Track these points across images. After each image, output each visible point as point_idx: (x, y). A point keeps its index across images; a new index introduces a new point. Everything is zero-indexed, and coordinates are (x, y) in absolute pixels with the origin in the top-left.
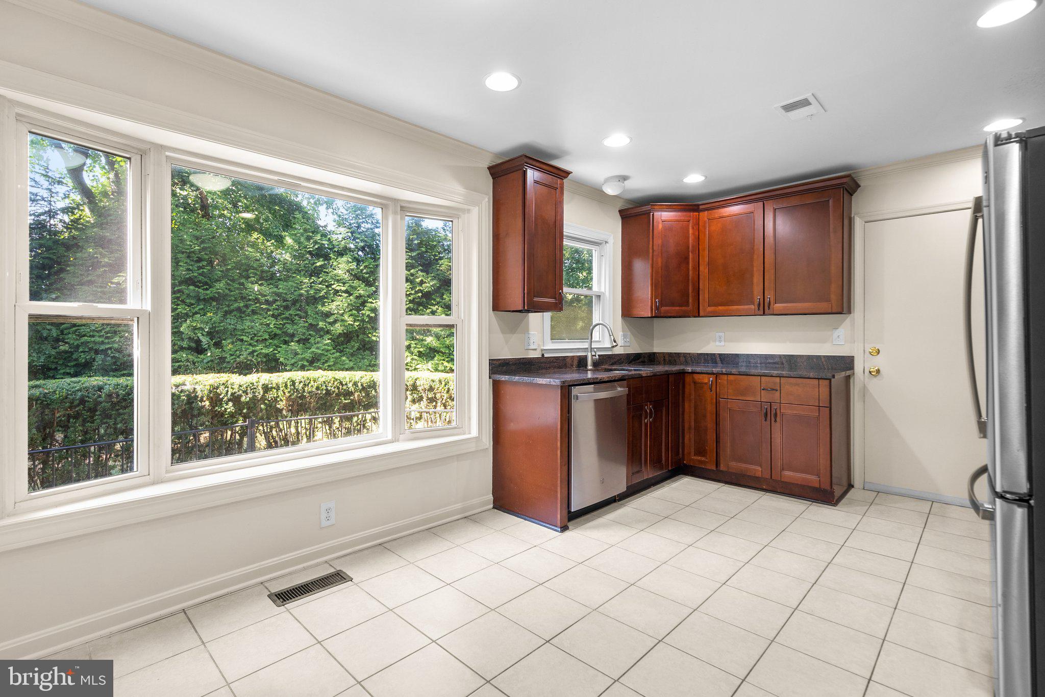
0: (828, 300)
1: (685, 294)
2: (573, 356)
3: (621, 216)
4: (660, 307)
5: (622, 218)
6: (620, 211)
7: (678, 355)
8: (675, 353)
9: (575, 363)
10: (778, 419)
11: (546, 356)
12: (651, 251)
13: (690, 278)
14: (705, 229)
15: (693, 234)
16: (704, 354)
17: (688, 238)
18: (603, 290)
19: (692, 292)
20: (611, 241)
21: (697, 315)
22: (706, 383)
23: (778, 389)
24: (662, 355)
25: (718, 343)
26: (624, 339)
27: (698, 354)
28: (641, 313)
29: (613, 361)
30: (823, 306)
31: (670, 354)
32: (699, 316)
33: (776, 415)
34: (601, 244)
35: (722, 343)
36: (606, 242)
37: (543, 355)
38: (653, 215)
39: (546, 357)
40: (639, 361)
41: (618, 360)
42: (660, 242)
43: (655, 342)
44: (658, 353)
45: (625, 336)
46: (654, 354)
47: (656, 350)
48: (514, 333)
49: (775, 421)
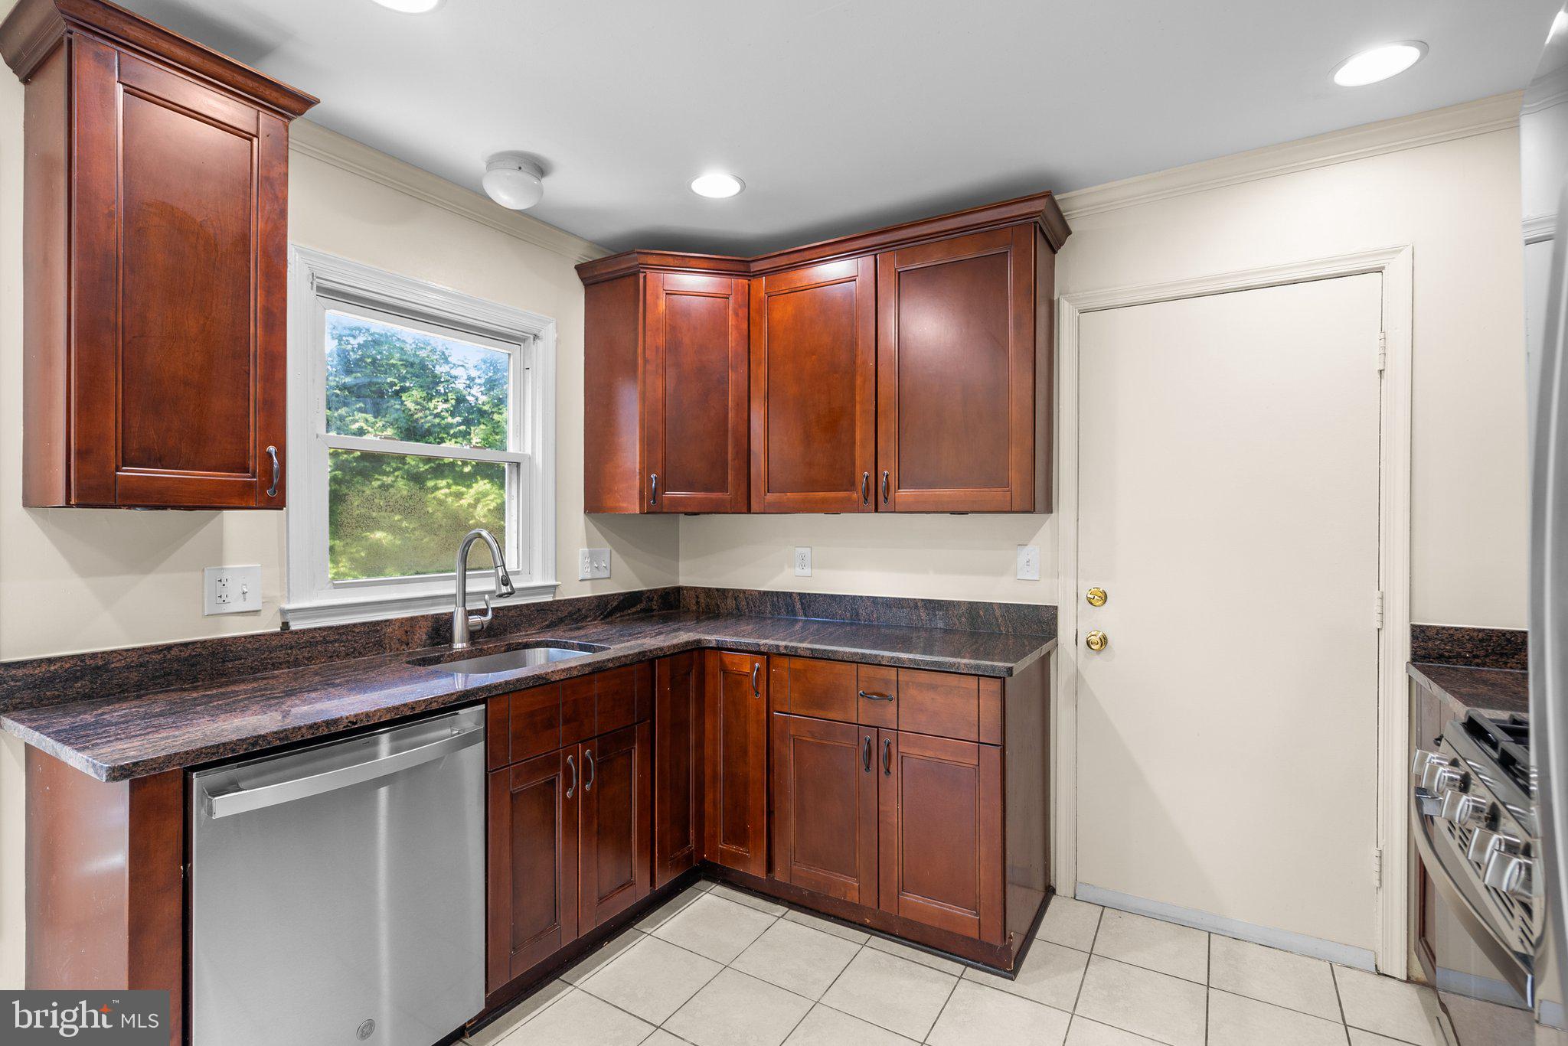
0: (1006, 484)
1: (719, 463)
2: (412, 619)
3: (582, 279)
4: (660, 492)
5: (586, 286)
6: (580, 269)
7: (723, 592)
8: (718, 590)
9: (421, 634)
10: (893, 768)
11: (295, 626)
12: (640, 361)
13: (730, 426)
14: (761, 317)
15: (737, 327)
16: (772, 592)
17: (726, 335)
18: (528, 451)
19: (734, 460)
20: (549, 334)
21: (745, 509)
22: (747, 675)
23: (894, 695)
24: (692, 593)
25: (798, 571)
26: (591, 562)
27: (759, 592)
28: (621, 504)
29: (552, 617)
30: (996, 495)
31: (708, 591)
32: (749, 511)
33: (889, 755)
34: (524, 340)
35: (807, 571)
36: (536, 337)
37: (285, 625)
38: (645, 277)
39: (296, 632)
40: (634, 610)
41: (570, 614)
42: (661, 341)
43: (683, 565)
44: (686, 588)
45: (593, 557)
46: (678, 590)
47: (685, 580)
48: (147, 571)
49: (888, 771)
